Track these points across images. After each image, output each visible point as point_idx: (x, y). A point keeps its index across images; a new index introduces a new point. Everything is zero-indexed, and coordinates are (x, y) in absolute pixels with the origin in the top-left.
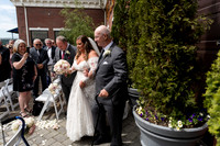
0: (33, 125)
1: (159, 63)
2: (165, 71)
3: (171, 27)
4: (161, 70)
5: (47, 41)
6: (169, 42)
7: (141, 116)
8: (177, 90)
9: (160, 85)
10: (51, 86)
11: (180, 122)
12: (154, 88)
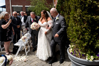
0: (12, 60)
1: (81, 25)
2: (84, 29)
3: (87, 6)
4: (82, 29)
5: (21, 12)
6: (86, 14)
7: (72, 53)
8: (90, 39)
9: (81, 37)
10: (23, 37)
11: (92, 57)
12: (78, 39)
